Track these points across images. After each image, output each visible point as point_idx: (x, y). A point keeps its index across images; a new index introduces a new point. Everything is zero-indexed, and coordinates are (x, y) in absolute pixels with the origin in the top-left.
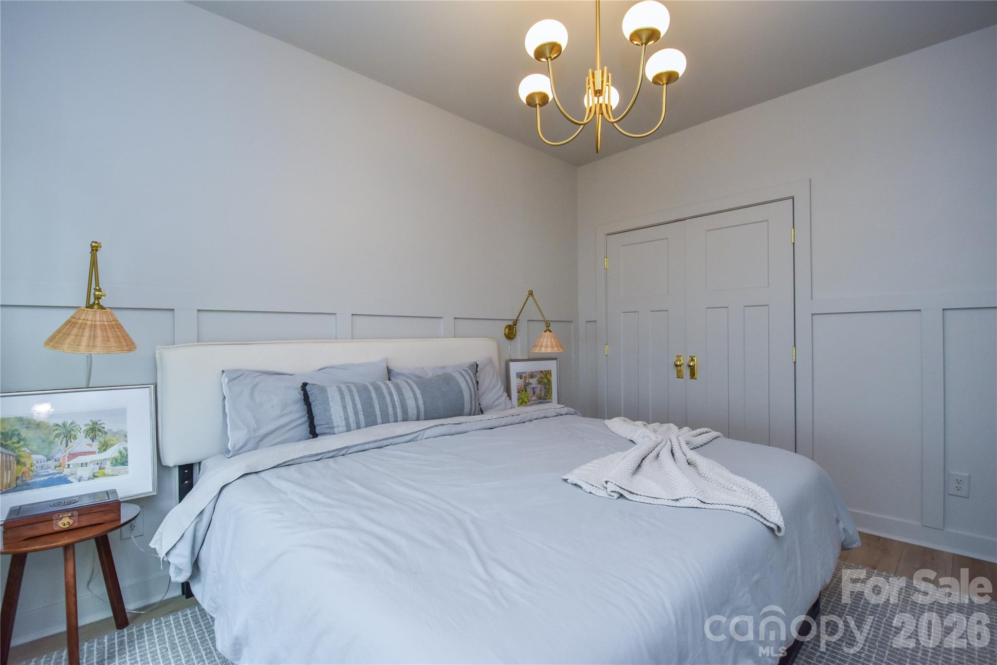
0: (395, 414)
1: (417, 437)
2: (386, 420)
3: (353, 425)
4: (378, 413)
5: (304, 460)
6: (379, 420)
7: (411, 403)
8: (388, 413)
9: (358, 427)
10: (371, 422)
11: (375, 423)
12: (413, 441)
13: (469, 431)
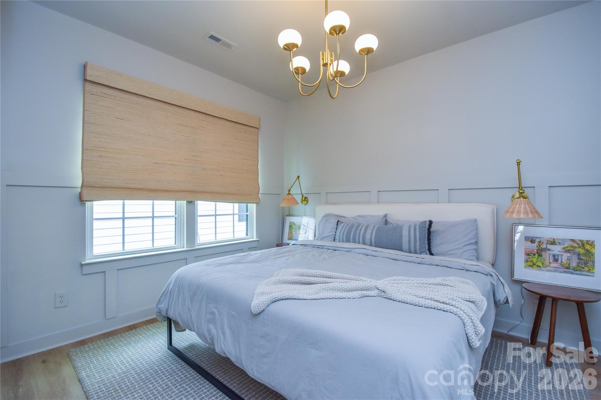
0: (359, 240)
1: (351, 250)
2: (354, 242)
3: (341, 240)
4: (351, 237)
5: (309, 246)
6: (351, 241)
7: (368, 236)
8: (356, 239)
9: (343, 242)
10: (348, 241)
11: (349, 242)
12: (349, 252)
13: (379, 257)
